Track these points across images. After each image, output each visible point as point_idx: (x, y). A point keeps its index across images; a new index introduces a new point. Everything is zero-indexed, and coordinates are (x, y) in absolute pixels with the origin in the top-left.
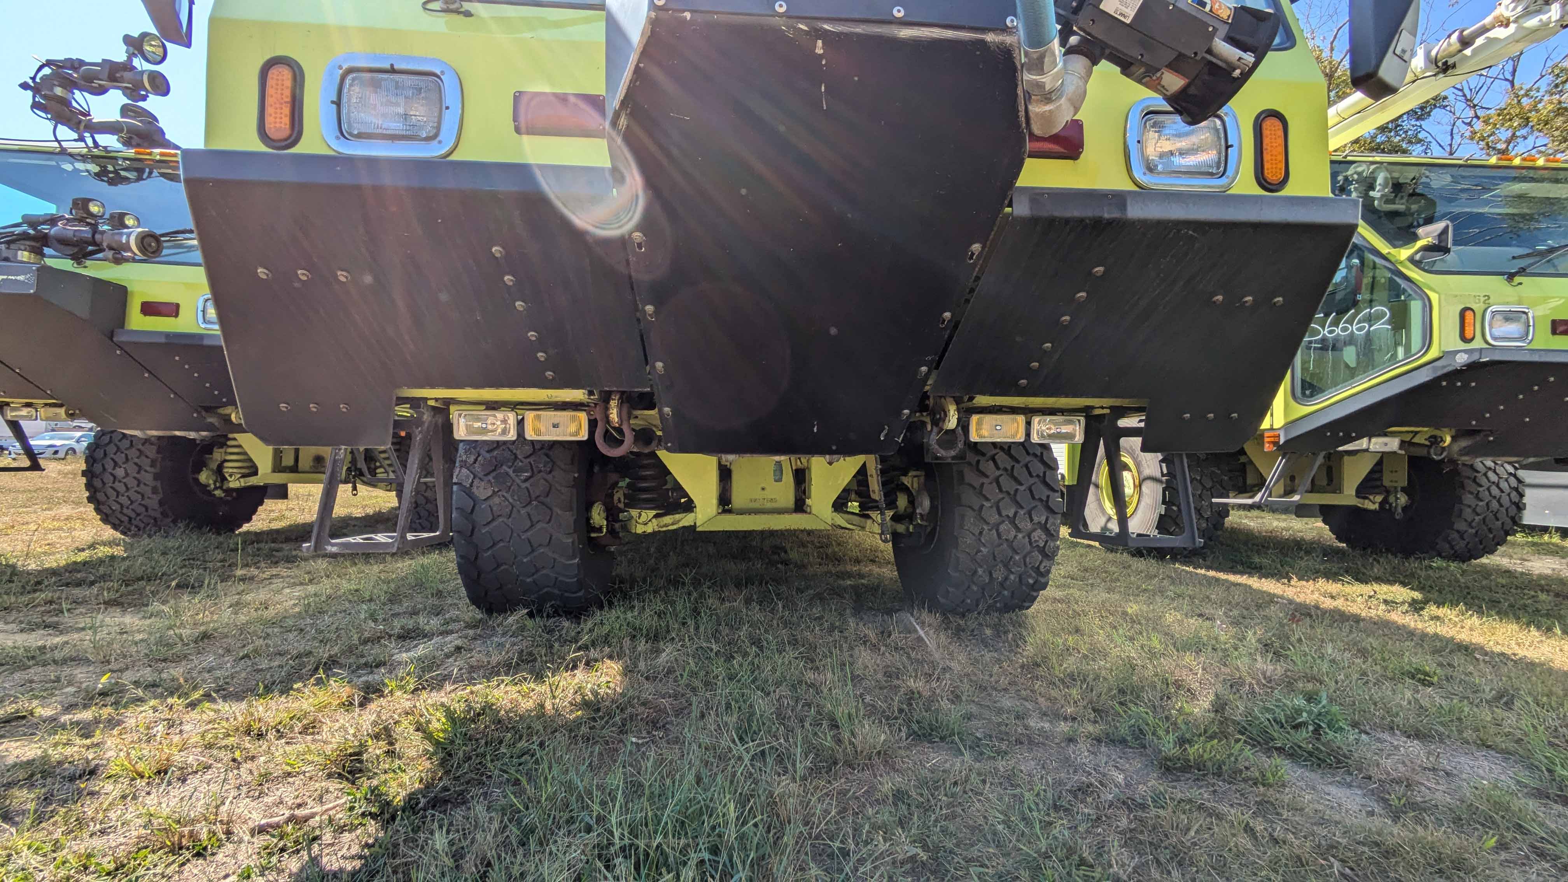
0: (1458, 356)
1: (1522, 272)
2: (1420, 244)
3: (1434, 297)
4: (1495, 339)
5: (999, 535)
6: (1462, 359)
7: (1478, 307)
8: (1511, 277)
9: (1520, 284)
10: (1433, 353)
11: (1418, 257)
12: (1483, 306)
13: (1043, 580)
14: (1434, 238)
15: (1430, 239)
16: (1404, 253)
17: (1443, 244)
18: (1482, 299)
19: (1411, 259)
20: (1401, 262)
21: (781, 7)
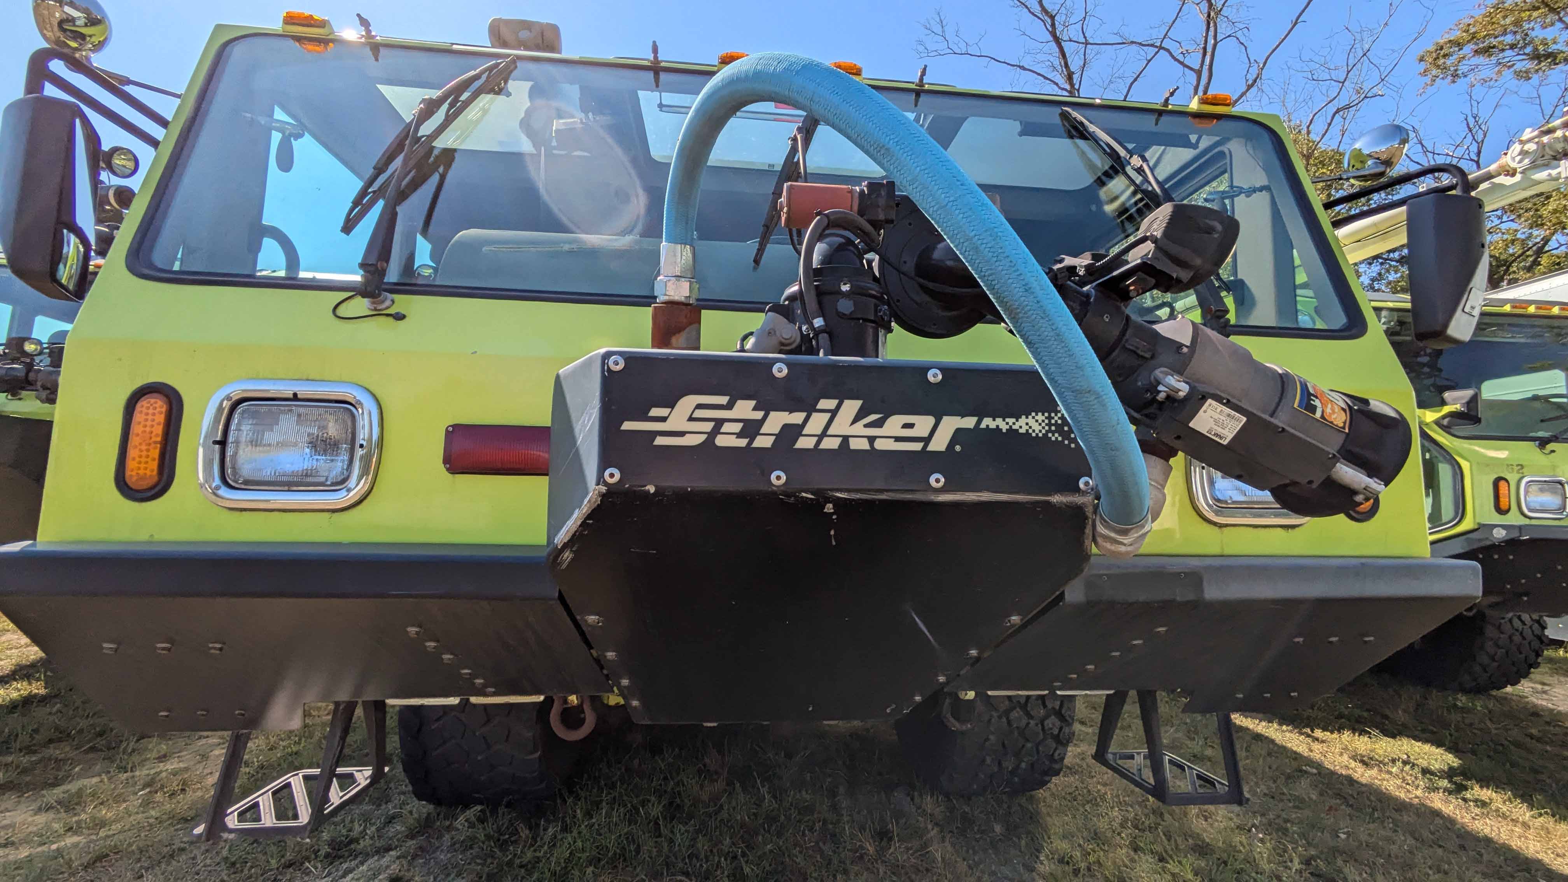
0: (1495, 531)
1: (1555, 439)
2: (1446, 409)
3: (1465, 465)
4: (1531, 510)
5: (1009, 722)
6: (1499, 534)
7: (1512, 478)
8: (1543, 443)
9: (1553, 451)
10: (1467, 525)
11: (1445, 422)
12: (1518, 476)
13: (1057, 766)
14: (1463, 405)
15: (1458, 406)
16: (1430, 416)
17: (1472, 413)
18: (1516, 468)
19: (1437, 423)
20: (1427, 424)
21: (778, 478)
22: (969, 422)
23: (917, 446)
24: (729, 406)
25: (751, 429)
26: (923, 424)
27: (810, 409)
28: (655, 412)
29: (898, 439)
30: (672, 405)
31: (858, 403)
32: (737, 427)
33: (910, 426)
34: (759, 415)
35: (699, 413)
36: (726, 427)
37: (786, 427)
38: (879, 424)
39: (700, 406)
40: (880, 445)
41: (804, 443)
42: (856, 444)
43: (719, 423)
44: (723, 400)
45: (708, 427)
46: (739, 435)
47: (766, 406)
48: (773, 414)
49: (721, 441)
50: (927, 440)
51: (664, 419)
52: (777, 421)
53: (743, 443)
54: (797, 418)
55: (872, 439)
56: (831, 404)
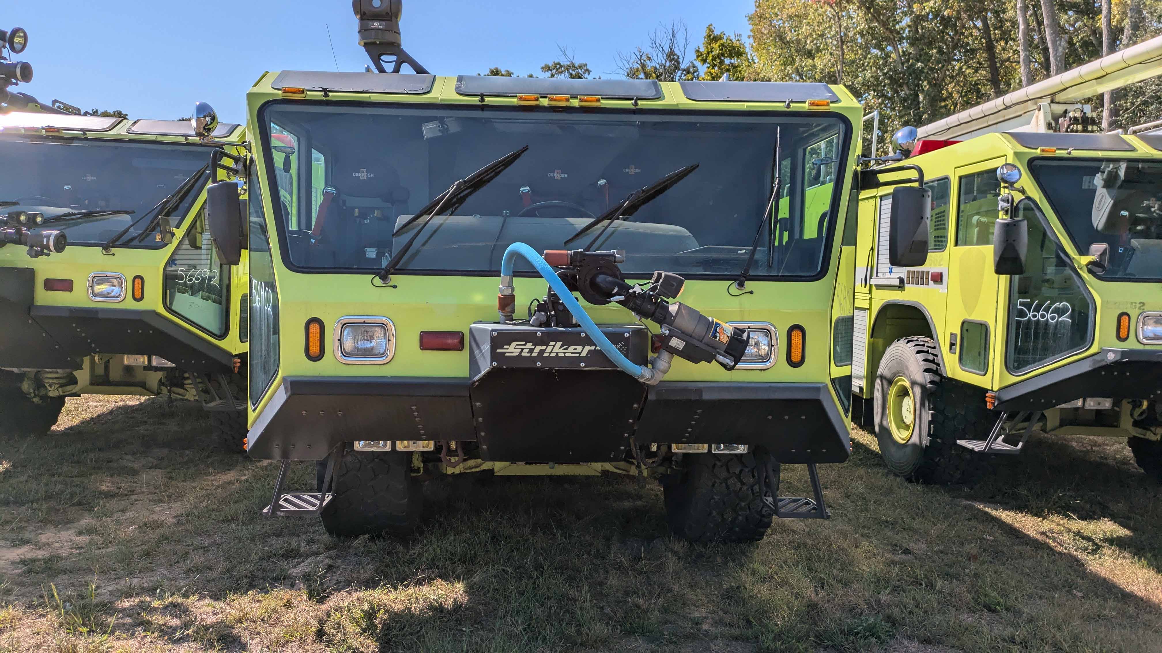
0: (1109, 355)
2: (1091, 257)
3: (1097, 298)
4: (1147, 338)
6: (1111, 357)
7: (1134, 312)
10: (1093, 350)
11: (1090, 267)
12: (1139, 312)
15: (1096, 256)
16: (1083, 261)
18: (1138, 306)
19: (1086, 266)
20: (1081, 267)
21: (539, 364)
22: (593, 348)
23: (578, 355)
24: (525, 345)
25: (531, 351)
26: (579, 349)
27: (548, 345)
28: (505, 347)
29: (572, 353)
30: (510, 345)
31: (561, 343)
32: (527, 350)
33: (576, 349)
34: (533, 347)
35: (517, 347)
36: (525, 350)
37: (541, 350)
38: (567, 349)
39: (517, 345)
40: (567, 355)
41: (546, 354)
42: (560, 355)
43: (522, 349)
44: (524, 343)
45: (520, 350)
46: (528, 353)
47: (535, 345)
48: (537, 347)
49: (523, 354)
50: (580, 353)
51: (508, 349)
52: (538, 348)
53: (529, 355)
54: (544, 347)
55: (565, 353)
56: (553, 343)
